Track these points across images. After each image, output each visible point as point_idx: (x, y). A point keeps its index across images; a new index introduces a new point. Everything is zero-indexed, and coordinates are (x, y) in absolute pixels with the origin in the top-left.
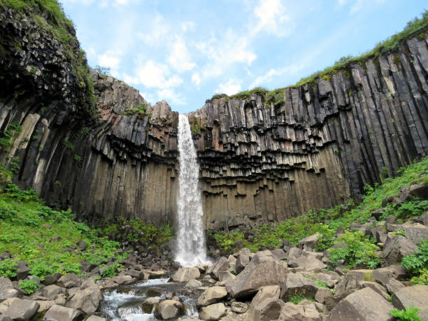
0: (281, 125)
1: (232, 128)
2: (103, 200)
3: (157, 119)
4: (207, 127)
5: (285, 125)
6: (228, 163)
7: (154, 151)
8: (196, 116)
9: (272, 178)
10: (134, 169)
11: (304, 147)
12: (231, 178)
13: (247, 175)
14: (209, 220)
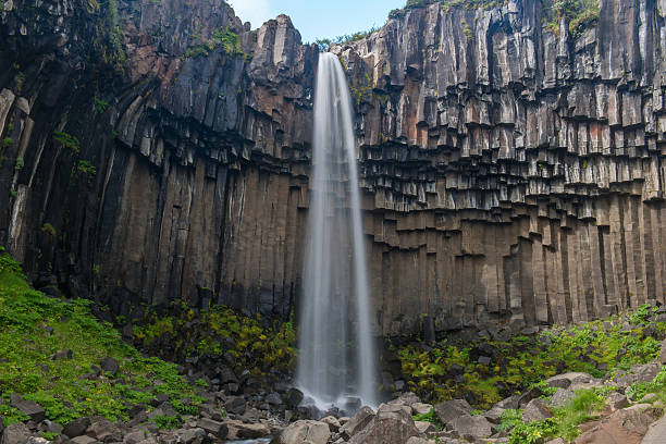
0: (584, 81)
2: (142, 260)
3: (265, 65)
4: (388, 85)
5: (594, 81)
6: (439, 174)
7: (257, 146)
9: (553, 216)
10: (212, 187)
11: (639, 141)
12: (447, 212)
13: (488, 208)
14: (388, 312)
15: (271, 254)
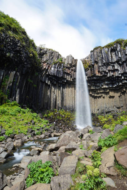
1: (104, 64)
2: (48, 102)
3: (67, 64)
4: (91, 65)
8: (86, 60)
10: (60, 88)
12: (106, 88)
13: (114, 86)
14: (96, 109)
15: (72, 99)
